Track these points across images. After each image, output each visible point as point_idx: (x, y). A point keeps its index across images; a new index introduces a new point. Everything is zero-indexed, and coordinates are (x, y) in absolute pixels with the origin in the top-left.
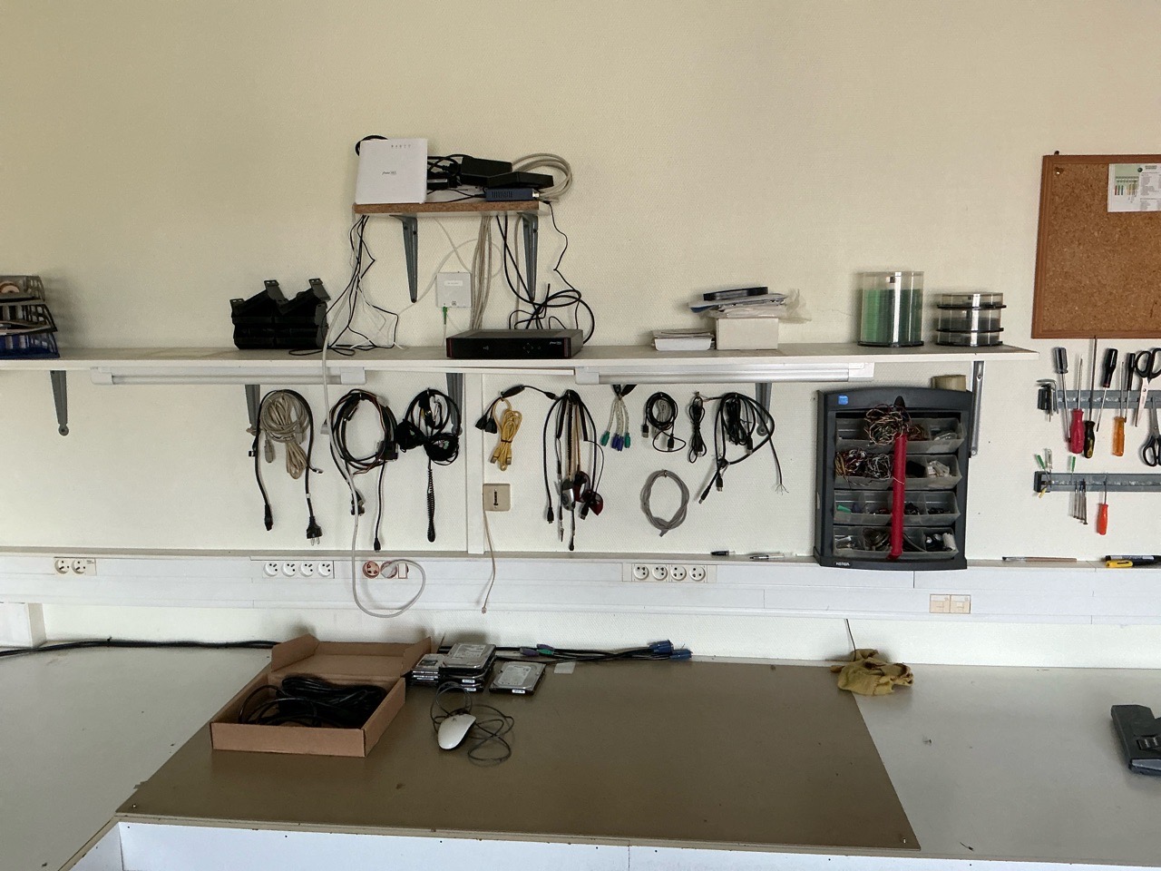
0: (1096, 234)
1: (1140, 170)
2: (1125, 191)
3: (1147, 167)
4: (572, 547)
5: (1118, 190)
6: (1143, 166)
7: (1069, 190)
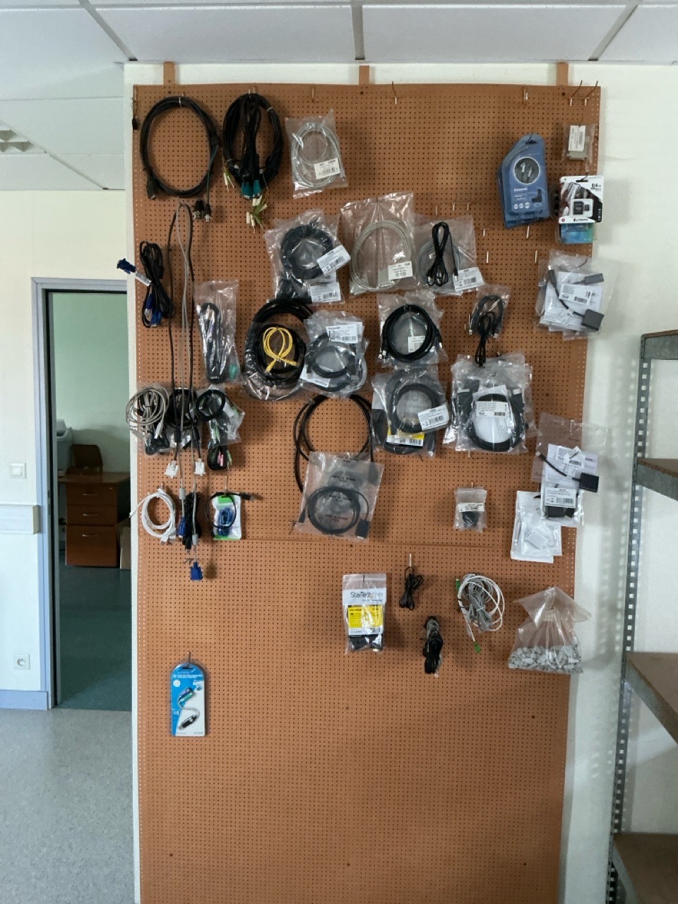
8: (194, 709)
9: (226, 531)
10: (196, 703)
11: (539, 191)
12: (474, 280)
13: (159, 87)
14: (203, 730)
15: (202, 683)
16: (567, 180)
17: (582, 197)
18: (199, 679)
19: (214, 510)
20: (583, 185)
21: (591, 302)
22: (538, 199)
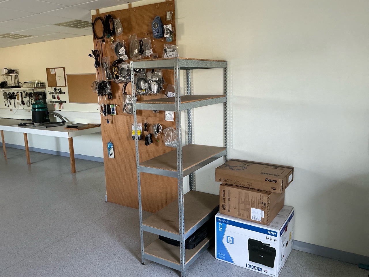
0: (50, 76)
1: (52, 69)
4: (23, 108)
5: (51, 72)
7: (48, 72)
8: (112, 152)
9: (113, 113)
10: (112, 151)
11: (159, 30)
12: (151, 52)
13: (96, 15)
14: (114, 157)
15: (112, 146)
16: (165, 26)
17: (167, 30)
18: (112, 145)
19: (110, 109)
20: (167, 27)
21: (173, 56)
22: (158, 32)
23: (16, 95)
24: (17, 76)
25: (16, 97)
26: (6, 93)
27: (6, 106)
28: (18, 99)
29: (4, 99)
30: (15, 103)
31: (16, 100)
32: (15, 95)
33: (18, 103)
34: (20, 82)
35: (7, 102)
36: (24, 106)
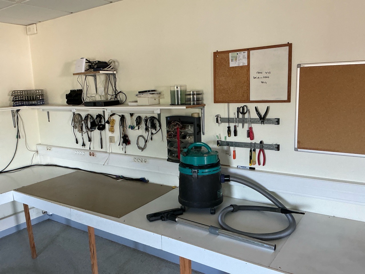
0: (228, 73)
1: (237, 54)
2: (234, 60)
3: (239, 53)
4: (125, 152)
5: (232, 60)
6: (238, 53)
7: (220, 61)
23: (108, 122)
24: (112, 77)
25: (107, 125)
26: (79, 115)
27: (77, 143)
28: (112, 130)
29: (75, 127)
30: (101, 139)
31: (107, 133)
32: (103, 120)
33: (111, 140)
34: (120, 92)
35: (82, 137)
36: (128, 147)
